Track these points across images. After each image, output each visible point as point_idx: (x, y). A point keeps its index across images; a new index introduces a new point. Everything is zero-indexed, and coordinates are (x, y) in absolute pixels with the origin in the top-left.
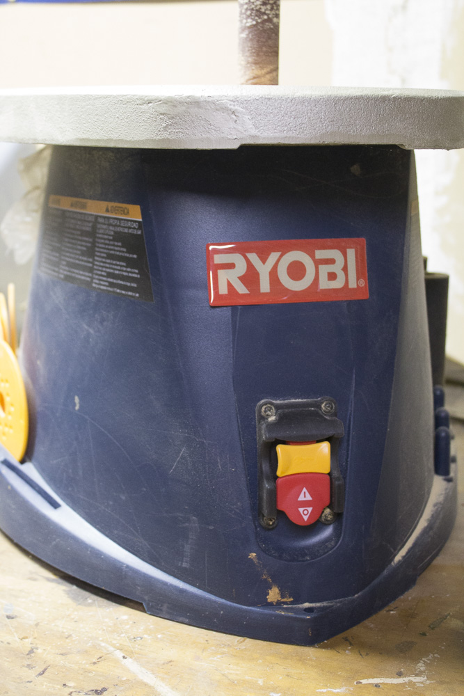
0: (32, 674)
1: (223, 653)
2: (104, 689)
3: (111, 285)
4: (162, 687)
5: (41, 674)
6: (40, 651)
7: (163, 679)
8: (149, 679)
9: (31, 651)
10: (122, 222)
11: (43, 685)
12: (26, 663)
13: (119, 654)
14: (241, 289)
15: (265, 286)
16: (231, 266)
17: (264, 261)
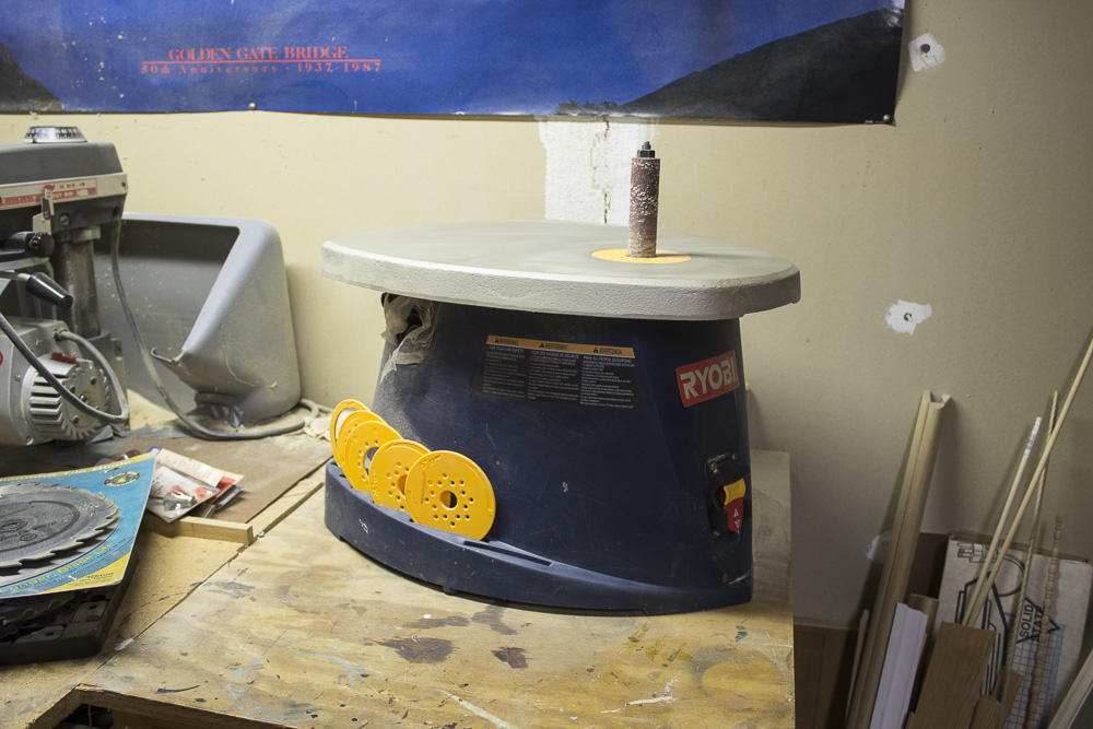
0: (398, 717)
1: (529, 691)
2: (455, 724)
3: (602, 402)
4: (495, 720)
5: (405, 716)
6: (397, 700)
7: (493, 714)
8: (484, 714)
9: (391, 701)
10: (614, 360)
11: (409, 724)
12: (391, 709)
13: (456, 698)
14: (695, 394)
15: (705, 391)
16: (688, 380)
17: (702, 373)
